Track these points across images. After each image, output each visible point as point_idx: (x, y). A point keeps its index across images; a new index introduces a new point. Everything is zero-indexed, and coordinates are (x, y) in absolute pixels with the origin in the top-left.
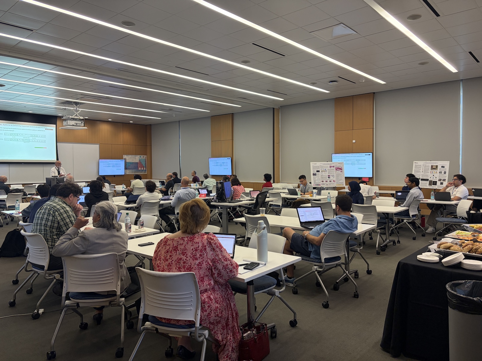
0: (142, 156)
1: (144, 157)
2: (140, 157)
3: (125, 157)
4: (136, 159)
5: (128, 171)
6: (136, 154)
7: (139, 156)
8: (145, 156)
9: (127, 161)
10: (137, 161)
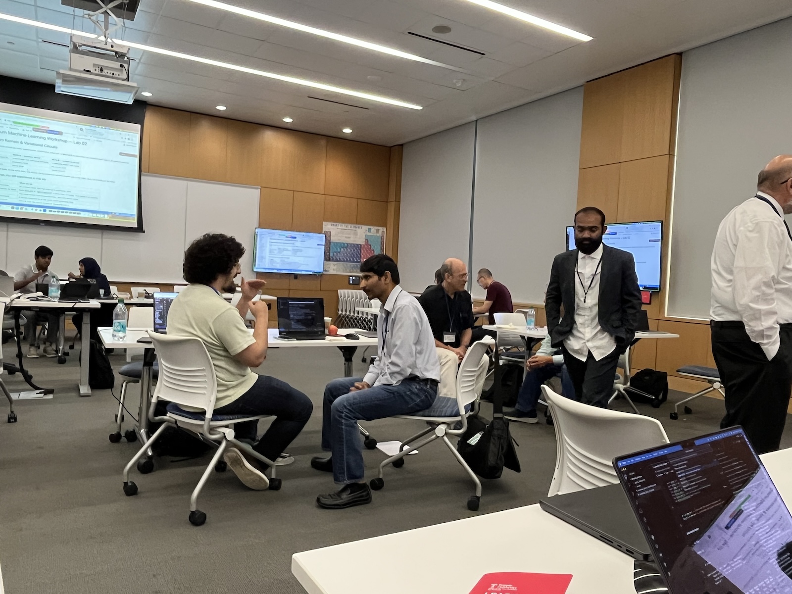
0: (374, 229)
1: (378, 231)
2: (369, 230)
3: (327, 226)
4: (356, 234)
5: (334, 265)
6: (359, 222)
7: (365, 228)
8: (381, 229)
9: (333, 239)
10: (361, 241)
